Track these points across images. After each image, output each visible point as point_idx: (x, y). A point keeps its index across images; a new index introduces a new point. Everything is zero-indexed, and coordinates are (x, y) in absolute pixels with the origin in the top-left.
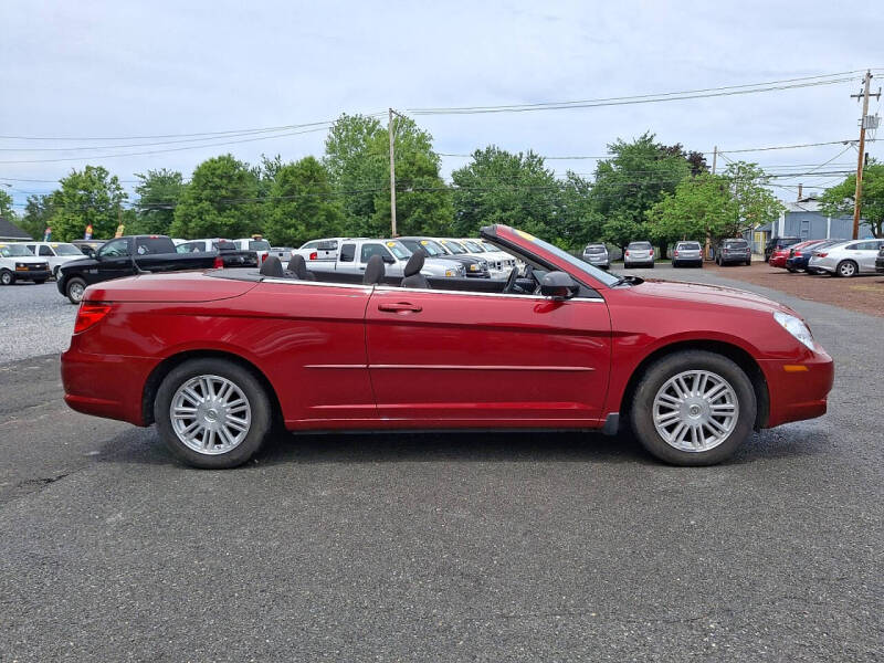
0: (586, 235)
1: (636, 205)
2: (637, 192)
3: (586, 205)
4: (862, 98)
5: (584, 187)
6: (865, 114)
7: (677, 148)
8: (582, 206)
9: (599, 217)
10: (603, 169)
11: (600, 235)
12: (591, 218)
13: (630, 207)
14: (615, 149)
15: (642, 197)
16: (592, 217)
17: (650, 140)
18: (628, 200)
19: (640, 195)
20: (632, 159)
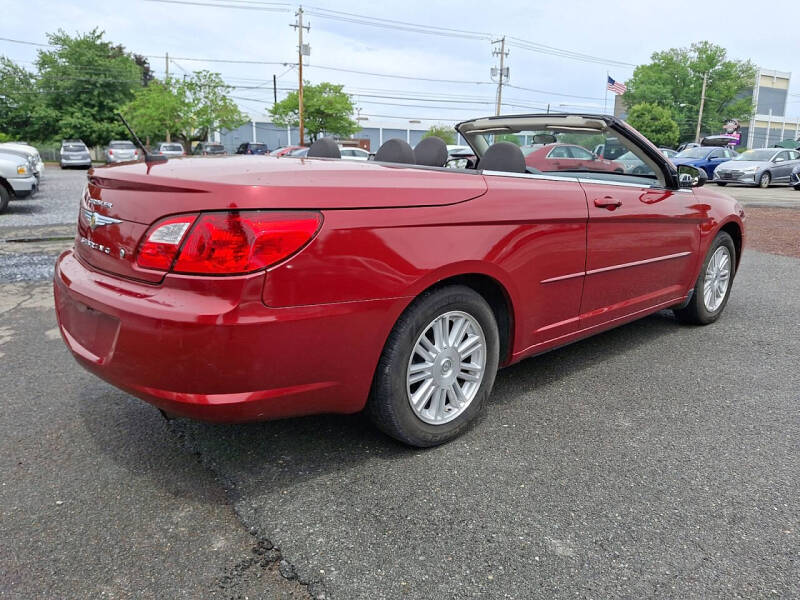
0: (38, 131)
1: (93, 102)
2: (93, 89)
3: (33, 98)
4: (298, 29)
5: (26, 78)
6: (301, 42)
7: (120, 49)
8: (28, 99)
9: (53, 113)
10: (45, 61)
11: (56, 132)
12: (43, 114)
13: (87, 104)
14: (57, 40)
15: (99, 95)
16: (43, 112)
17: (99, 37)
18: (83, 96)
19: (96, 93)
20: (81, 55)
